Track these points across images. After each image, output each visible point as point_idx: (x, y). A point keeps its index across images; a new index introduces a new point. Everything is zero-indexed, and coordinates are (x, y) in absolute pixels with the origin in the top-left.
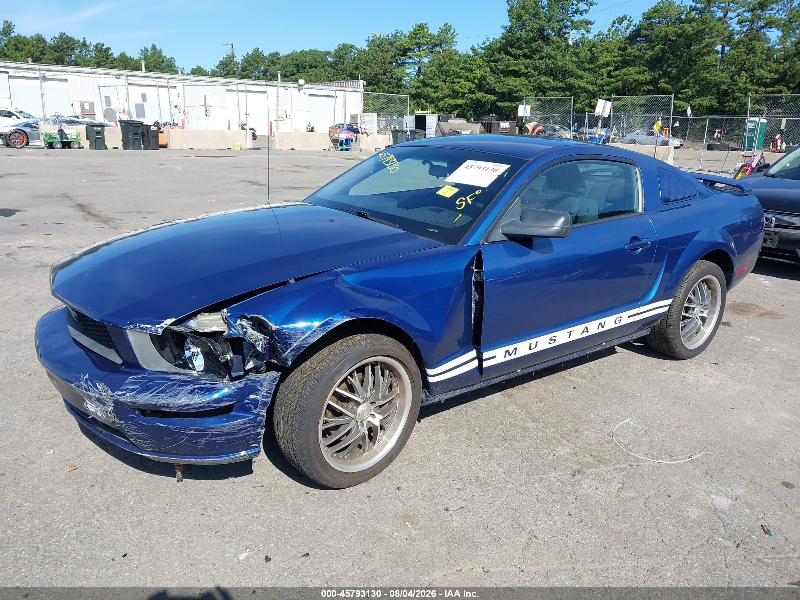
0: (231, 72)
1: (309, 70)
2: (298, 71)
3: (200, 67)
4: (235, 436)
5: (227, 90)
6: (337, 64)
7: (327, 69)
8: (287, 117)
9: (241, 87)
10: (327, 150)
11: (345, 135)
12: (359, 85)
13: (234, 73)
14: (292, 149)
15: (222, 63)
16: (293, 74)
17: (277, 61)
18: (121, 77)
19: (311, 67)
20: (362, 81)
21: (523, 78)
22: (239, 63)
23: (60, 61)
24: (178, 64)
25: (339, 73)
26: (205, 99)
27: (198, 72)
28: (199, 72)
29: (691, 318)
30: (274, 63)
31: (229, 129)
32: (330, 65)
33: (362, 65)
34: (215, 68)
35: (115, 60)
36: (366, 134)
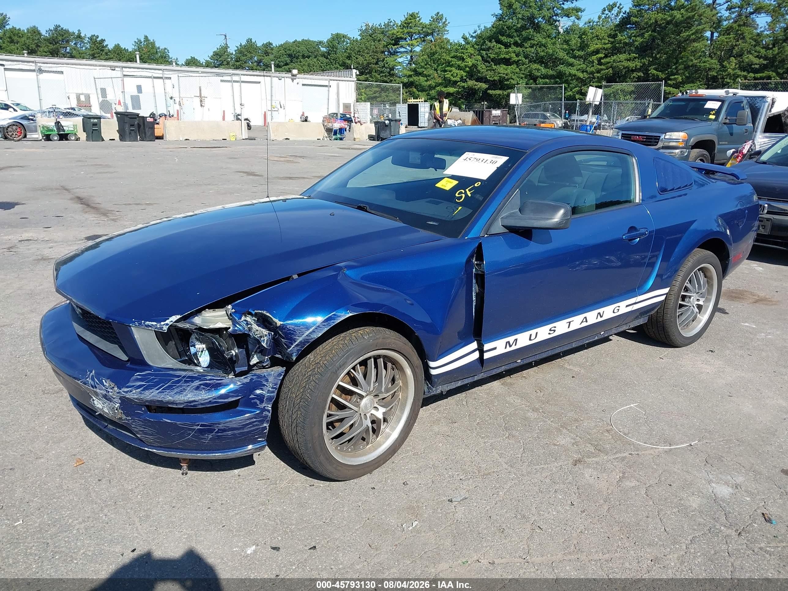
0: (225, 63)
1: (302, 60)
2: (291, 62)
3: (194, 58)
4: (242, 431)
5: (222, 81)
6: (329, 54)
7: (320, 58)
8: (281, 107)
9: (236, 78)
10: (321, 139)
11: (339, 124)
12: (352, 75)
13: (228, 63)
14: (286, 139)
15: (216, 54)
16: (287, 64)
17: (270, 51)
18: (116, 69)
19: (304, 57)
20: (354, 71)
21: (514, 66)
22: (232, 54)
23: (54, 53)
24: (172, 55)
25: (331, 62)
26: (200, 90)
27: (192, 62)
28: (193, 63)
29: (688, 306)
30: (267, 54)
31: (224, 119)
32: (323, 55)
33: (354, 55)
34: (208, 59)
35: (110, 51)
36: (359, 124)
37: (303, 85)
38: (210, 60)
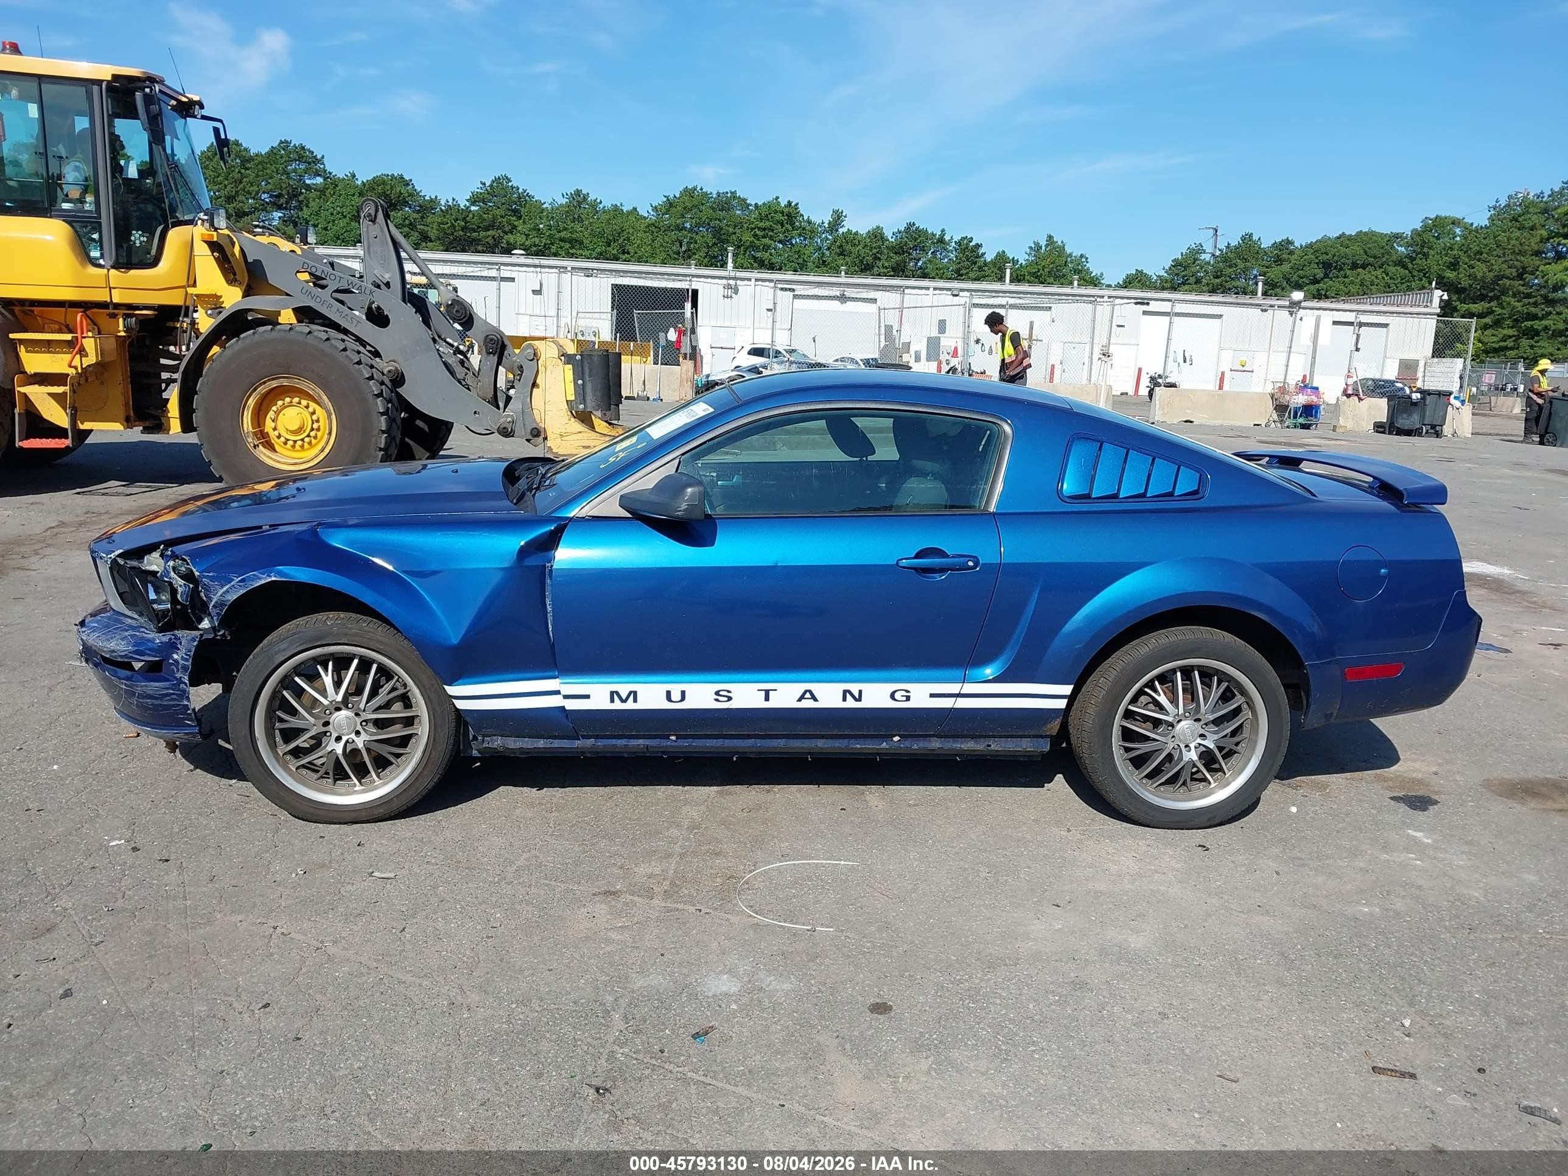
0: (1192, 280)
1: (1348, 272)
2: (1326, 276)
3: (1141, 272)
5: (1145, 313)
6: (1412, 259)
7: (1392, 269)
10: (1263, 425)
11: (1306, 397)
12: (1431, 301)
13: (1198, 281)
14: (1186, 421)
15: (1177, 264)
16: (1315, 281)
17: (1285, 256)
19: (1355, 266)
20: (1438, 293)
22: (1208, 263)
23: (899, 271)
24: (1094, 268)
25: (1413, 276)
27: (1136, 281)
28: (1139, 281)
30: (1279, 261)
32: (1400, 263)
33: (1467, 260)
34: (1163, 273)
35: (985, 264)
36: (1356, 398)
37: (1335, 323)
38: (1166, 275)
